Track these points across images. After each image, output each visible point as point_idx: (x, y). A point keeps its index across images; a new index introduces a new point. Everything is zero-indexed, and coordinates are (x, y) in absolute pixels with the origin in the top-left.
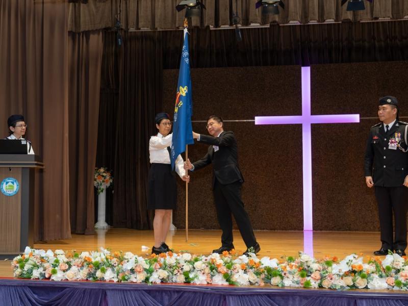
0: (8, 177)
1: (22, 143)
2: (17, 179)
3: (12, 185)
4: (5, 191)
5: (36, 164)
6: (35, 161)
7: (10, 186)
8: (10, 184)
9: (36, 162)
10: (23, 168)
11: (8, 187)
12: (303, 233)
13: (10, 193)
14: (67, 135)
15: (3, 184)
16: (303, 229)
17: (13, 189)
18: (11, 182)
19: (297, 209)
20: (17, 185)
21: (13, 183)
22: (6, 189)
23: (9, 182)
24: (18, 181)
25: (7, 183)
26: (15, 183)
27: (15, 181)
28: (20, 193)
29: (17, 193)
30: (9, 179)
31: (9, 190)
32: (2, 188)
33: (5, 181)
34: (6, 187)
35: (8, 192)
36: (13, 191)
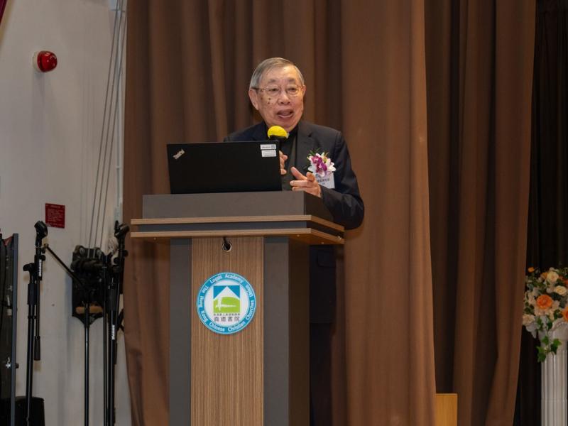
1: (264, 154)
2: (250, 278)
4: (212, 317)
5: (309, 224)
6: (307, 212)
7: (225, 300)
8: (227, 293)
9: (308, 218)
10: (267, 237)
11: (220, 305)
13: (227, 324)
14: (422, 139)
15: (204, 295)
17: (237, 309)
18: (233, 288)
20: (251, 299)
21: (236, 290)
22: (216, 310)
23: (223, 287)
24: (254, 285)
25: (218, 290)
26: (243, 292)
27: (244, 284)
28: (259, 327)
29: (250, 326)
30: (224, 278)
31: (224, 314)
32: (202, 309)
33: (209, 285)
34: (216, 303)
35: (220, 323)
36: (237, 319)
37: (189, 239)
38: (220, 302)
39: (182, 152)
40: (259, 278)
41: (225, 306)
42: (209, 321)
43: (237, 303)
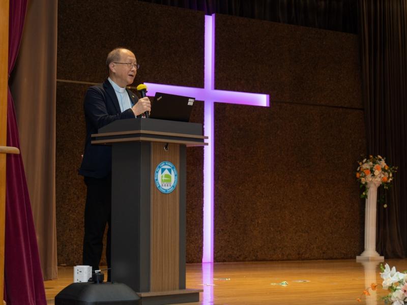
0: (163, 160)
2: (175, 165)
3: (169, 174)
4: (161, 185)
7: (166, 176)
8: (166, 172)
11: (164, 178)
12: (201, 265)
13: (166, 188)
15: (157, 172)
16: (201, 261)
17: (170, 181)
18: (168, 169)
19: (196, 231)
20: (176, 176)
21: (170, 170)
22: (162, 181)
23: (165, 169)
24: (176, 168)
25: (163, 170)
26: (172, 171)
27: (173, 168)
28: (178, 190)
29: (175, 189)
30: (165, 165)
31: (165, 183)
32: (157, 180)
33: (160, 167)
34: (162, 177)
35: (164, 187)
36: (170, 185)
37: (149, 142)
38: (164, 176)
39: (161, 97)
40: (178, 165)
41: (166, 179)
42: (160, 186)
43: (170, 177)
